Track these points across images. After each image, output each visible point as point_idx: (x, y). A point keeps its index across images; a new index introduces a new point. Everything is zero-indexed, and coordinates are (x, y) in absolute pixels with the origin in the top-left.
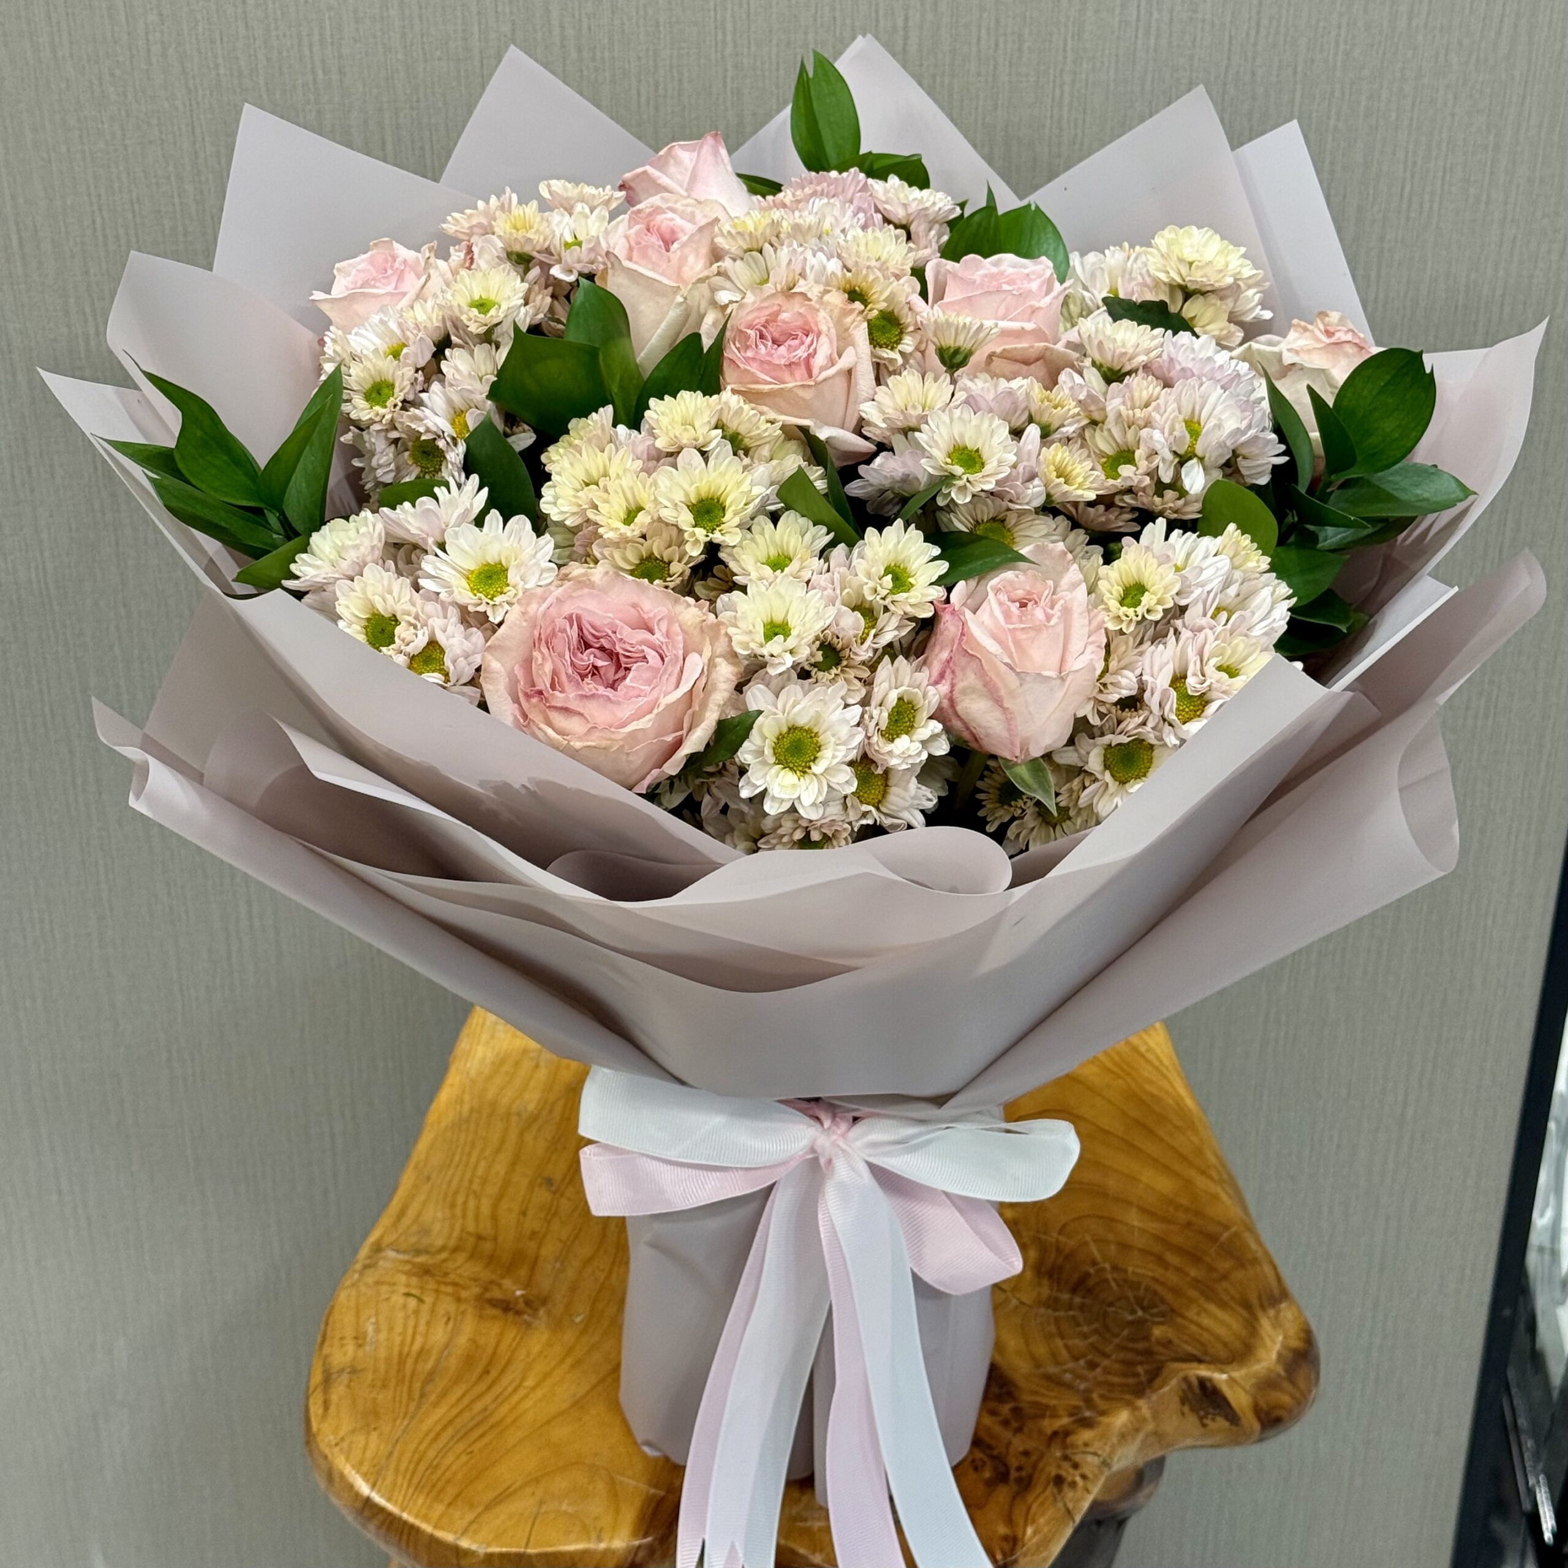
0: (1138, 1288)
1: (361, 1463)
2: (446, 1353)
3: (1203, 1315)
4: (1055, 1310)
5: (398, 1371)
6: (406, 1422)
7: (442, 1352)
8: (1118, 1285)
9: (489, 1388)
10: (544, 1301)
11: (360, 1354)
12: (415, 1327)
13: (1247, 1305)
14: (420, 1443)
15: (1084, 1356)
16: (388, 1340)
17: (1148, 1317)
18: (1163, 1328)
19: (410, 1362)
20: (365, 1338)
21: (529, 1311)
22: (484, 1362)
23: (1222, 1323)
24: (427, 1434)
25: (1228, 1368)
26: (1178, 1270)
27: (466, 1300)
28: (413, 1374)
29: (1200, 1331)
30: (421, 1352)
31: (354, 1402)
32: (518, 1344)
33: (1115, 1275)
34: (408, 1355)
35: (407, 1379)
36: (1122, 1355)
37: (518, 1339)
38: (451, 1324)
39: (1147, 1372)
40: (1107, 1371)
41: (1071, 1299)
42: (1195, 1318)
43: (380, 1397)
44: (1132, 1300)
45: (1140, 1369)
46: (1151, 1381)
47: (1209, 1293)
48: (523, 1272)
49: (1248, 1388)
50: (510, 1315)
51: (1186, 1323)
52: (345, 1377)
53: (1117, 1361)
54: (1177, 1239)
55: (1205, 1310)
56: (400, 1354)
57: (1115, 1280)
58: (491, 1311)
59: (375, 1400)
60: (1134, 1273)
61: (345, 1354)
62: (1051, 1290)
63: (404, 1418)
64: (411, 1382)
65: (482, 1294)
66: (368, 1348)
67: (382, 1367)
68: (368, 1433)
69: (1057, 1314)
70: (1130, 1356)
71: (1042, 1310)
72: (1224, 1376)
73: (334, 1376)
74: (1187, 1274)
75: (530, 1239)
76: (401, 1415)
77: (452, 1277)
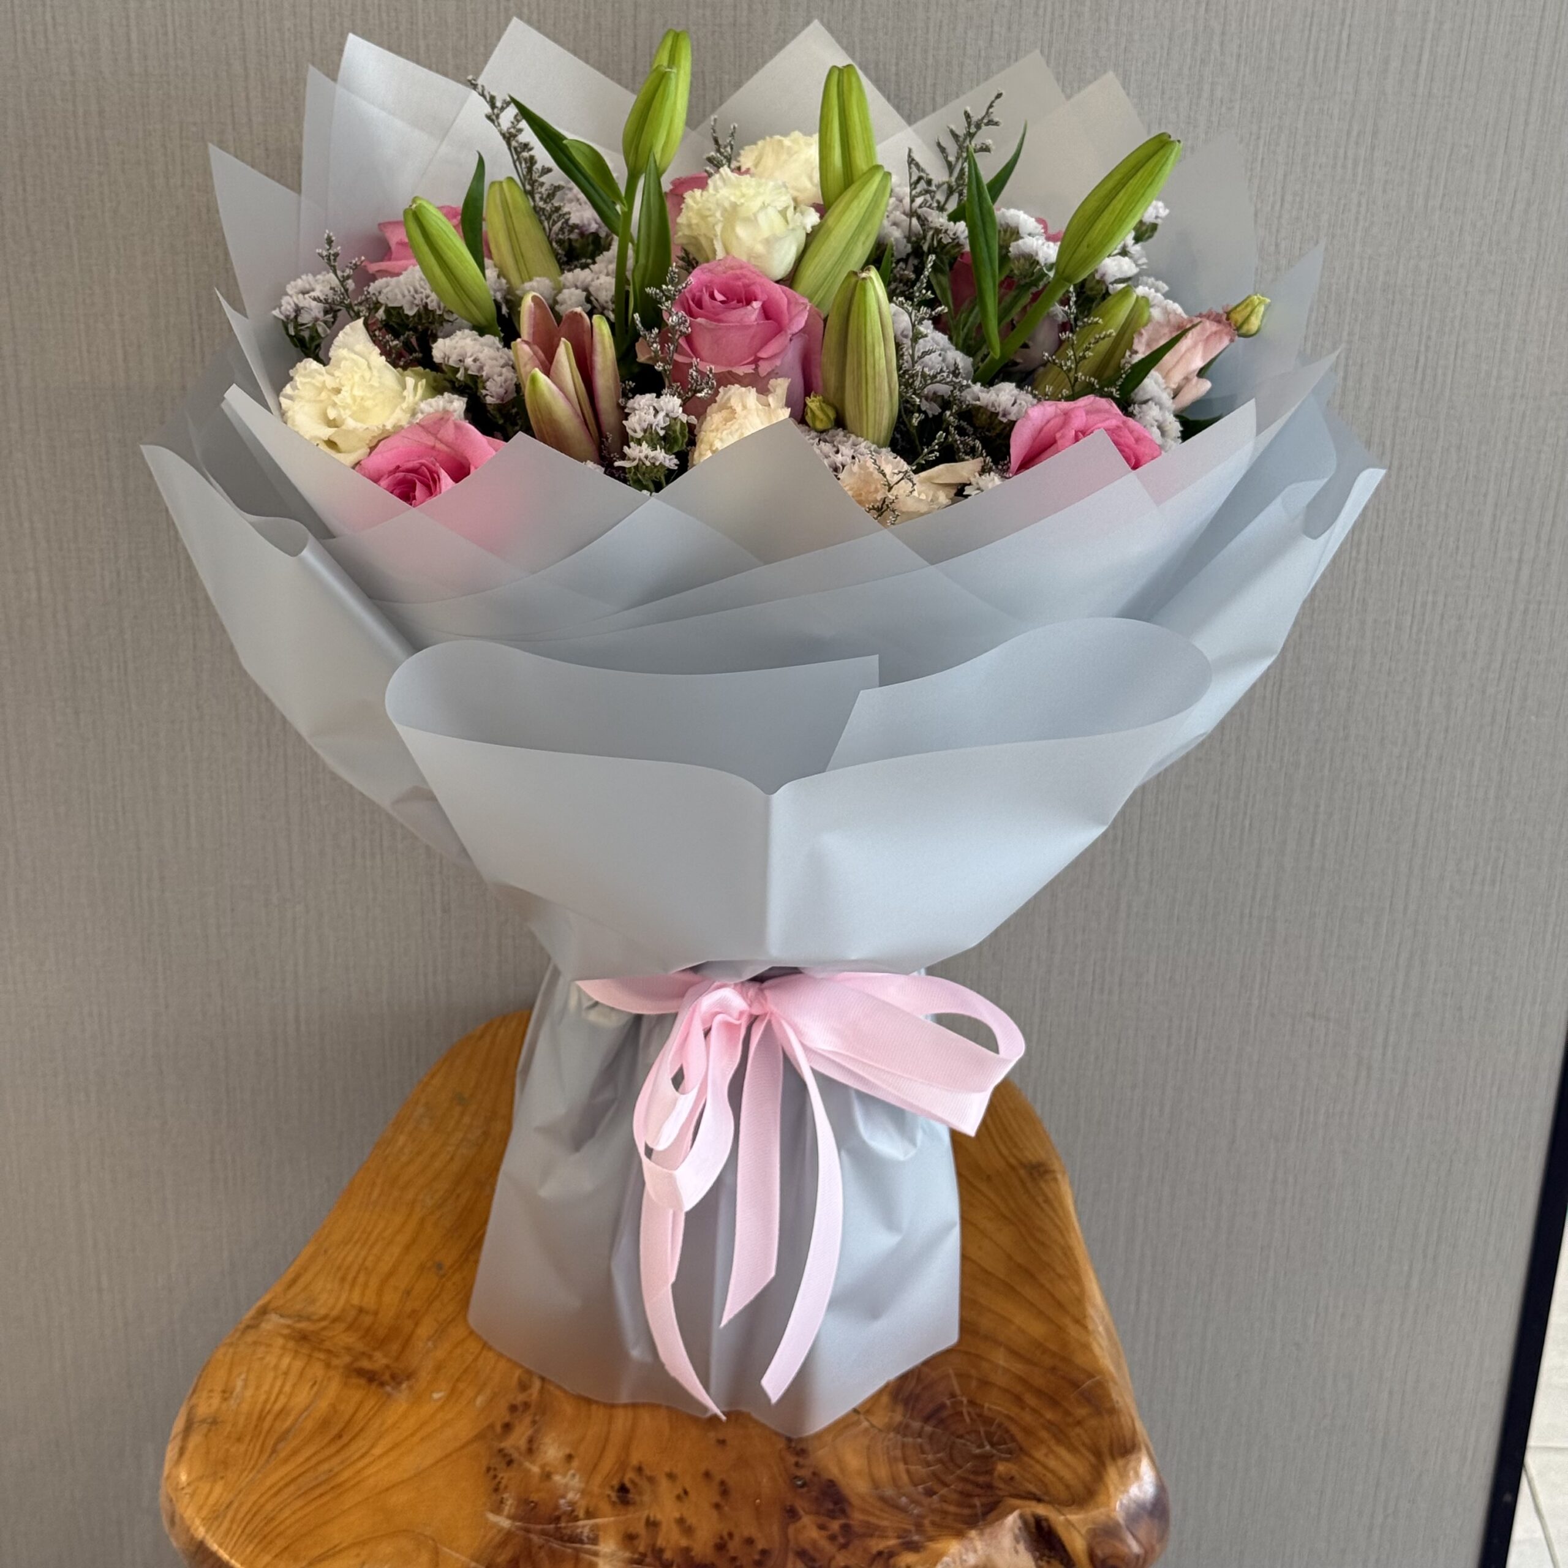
0: (991, 1424)
1: (201, 1508)
2: (306, 1414)
3: (1051, 1456)
4: (905, 1435)
5: (256, 1426)
6: (251, 1476)
7: (302, 1414)
8: (971, 1419)
9: (338, 1452)
10: (409, 1376)
11: (224, 1406)
12: (282, 1386)
13: (1097, 1453)
14: (262, 1495)
15: (924, 1482)
16: (252, 1396)
17: (995, 1452)
18: (1010, 1465)
19: (270, 1418)
20: (232, 1393)
21: (393, 1384)
22: (341, 1425)
23: (1067, 1465)
24: (270, 1488)
25: (1066, 1510)
26: (1034, 1410)
27: (336, 1367)
28: (269, 1432)
29: (1044, 1472)
30: (281, 1411)
31: (208, 1453)
32: (374, 1415)
33: (971, 1409)
34: (269, 1412)
35: (263, 1434)
36: (960, 1486)
37: (376, 1408)
38: (315, 1388)
39: (982, 1505)
40: (944, 1499)
41: (922, 1427)
42: (1042, 1459)
43: (233, 1450)
44: (982, 1433)
45: (977, 1502)
46: (985, 1514)
47: (1060, 1435)
48: (395, 1347)
49: (1083, 1531)
50: (374, 1386)
51: (1032, 1462)
52: (205, 1427)
53: (955, 1491)
54: (1039, 1381)
55: (1052, 1451)
56: (262, 1410)
57: (969, 1413)
58: (354, 1380)
59: (228, 1450)
60: (990, 1409)
61: (210, 1406)
62: (904, 1416)
63: (250, 1472)
64: (266, 1437)
65: (352, 1363)
66: (232, 1402)
67: (241, 1421)
68: (215, 1481)
69: (905, 1440)
70: (969, 1488)
71: (892, 1435)
72: (1062, 1518)
73: (196, 1426)
74: (1041, 1416)
75: (409, 1317)
76: (250, 1467)
77: (327, 1345)
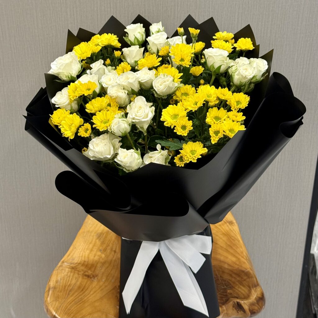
0: (225, 281)
1: (54, 308)
5: (64, 288)
6: (64, 300)
7: (74, 285)
9: (83, 294)
10: (97, 276)
11: (57, 285)
12: (69, 279)
13: (249, 287)
14: (67, 304)
16: (63, 282)
17: (227, 288)
18: (230, 290)
19: (67, 287)
20: (58, 281)
21: (93, 278)
22: (83, 287)
23: (243, 290)
24: (69, 302)
25: (243, 300)
27: (80, 274)
29: (238, 291)
30: (70, 285)
31: (54, 295)
33: (221, 278)
35: (66, 290)
37: (90, 283)
38: (76, 279)
39: (225, 300)
44: (224, 284)
47: (241, 283)
48: (93, 269)
49: (248, 304)
50: (89, 278)
51: (235, 290)
52: (53, 289)
53: (219, 297)
55: (240, 287)
56: (65, 285)
58: (85, 277)
59: (58, 294)
60: (225, 278)
61: (53, 284)
65: (84, 273)
66: (58, 283)
67: (61, 288)
68: (56, 301)
70: (222, 296)
72: (243, 302)
74: (236, 279)
75: (95, 262)
77: (78, 269)
